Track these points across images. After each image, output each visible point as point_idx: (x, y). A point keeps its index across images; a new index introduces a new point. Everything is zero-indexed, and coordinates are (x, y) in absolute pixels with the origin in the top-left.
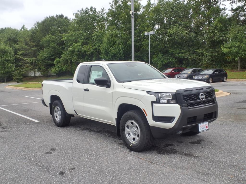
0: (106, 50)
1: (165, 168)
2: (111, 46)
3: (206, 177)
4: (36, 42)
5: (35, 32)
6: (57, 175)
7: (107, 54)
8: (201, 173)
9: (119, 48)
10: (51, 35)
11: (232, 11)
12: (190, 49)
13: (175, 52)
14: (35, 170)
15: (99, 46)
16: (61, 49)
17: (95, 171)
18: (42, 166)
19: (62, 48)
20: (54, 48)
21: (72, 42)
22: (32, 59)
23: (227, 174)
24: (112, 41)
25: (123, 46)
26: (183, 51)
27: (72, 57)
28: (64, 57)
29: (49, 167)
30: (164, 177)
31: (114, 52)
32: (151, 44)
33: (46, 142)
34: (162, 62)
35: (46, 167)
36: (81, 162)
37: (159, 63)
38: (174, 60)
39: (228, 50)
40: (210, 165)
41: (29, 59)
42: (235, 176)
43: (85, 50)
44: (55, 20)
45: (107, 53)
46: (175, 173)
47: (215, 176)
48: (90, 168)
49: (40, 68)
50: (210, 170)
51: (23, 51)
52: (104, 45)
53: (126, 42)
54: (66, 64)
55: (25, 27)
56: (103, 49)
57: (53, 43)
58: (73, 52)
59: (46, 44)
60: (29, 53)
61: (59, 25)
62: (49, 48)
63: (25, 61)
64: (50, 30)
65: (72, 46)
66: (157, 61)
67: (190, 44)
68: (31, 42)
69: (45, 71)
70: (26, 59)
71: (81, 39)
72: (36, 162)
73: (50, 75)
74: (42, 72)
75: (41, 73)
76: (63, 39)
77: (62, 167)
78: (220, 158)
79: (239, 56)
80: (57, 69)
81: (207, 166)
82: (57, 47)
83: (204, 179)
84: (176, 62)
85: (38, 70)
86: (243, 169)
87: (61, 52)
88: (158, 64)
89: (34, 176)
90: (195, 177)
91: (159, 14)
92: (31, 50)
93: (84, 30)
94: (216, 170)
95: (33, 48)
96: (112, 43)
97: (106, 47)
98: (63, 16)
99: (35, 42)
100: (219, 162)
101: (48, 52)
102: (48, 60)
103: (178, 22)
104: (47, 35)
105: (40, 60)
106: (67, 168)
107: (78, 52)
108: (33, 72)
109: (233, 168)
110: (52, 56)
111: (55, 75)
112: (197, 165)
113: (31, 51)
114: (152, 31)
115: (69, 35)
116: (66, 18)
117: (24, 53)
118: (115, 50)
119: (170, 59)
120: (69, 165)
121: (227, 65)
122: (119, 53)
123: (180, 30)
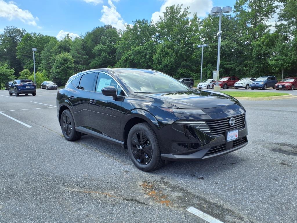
2: (164, 57)
4: (87, 51)
10: (102, 45)
11: (276, 27)
16: (112, 58)
22: (83, 66)
24: (164, 52)
34: (211, 72)
38: (222, 70)
45: (159, 62)
52: (157, 55)
56: (155, 59)
57: (104, 53)
59: (97, 53)
61: (109, 35)
62: (100, 57)
66: (207, 70)
68: (83, 50)
70: (77, 66)
82: (107, 56)
92: (82, 58)
97: (159, 57)
101: (100, 61)
104: (98, 45)
122: (171, 63)
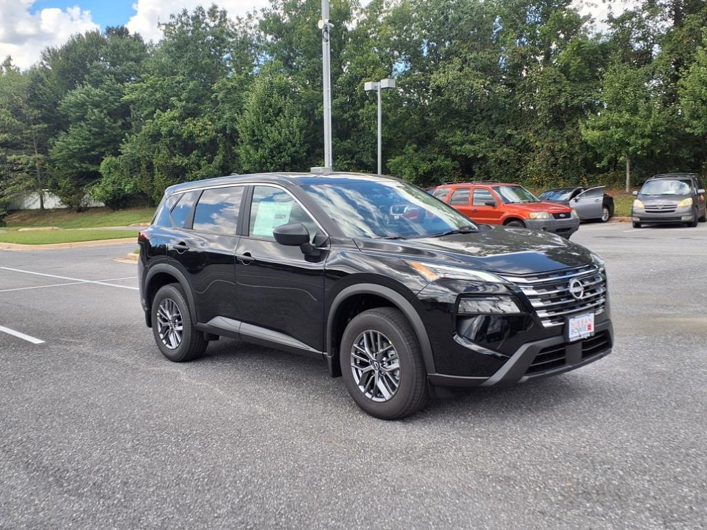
0: (254, 131)
1: (394, 467)
2: (269, 122)
3: (501, 487)
4: (45, 109)
5: (42, 79)
6: (83, 494)
7: (255, 144)
8: (488, 476)
9: (290, 125)
10: (90, 86)
11: (612, 24)
12: (493, 132)
13: (451, 139)
14: (19, 482)
15: (233, 120)
16: (120, 127)
17: (196, 479)
18: (41, 470)
19: (123, 124)
20: (100, 124)
21: (153, 108)
22: (32, 158)
23: (559, 477)
24: (270, 106)
25: (303, 122)
26: (473, 136)
27: (154, 152)
28: (129, 151)
29: (64, 471)
30: (386, 491)
31: (276, 138)
32: (383, 117)
33: (60, 402)
34: (416, 169)
35: (55, 472)
36: (157, 456)
37: (407, 171)
38: (448, 162)
39: (597, 133)
40: (516, 455)
41: (24, 158)
42: (578, 483)
43: (191, 132)
44: (103, 42)
45: (257, 140)
46: (419, 479)
47: (525, 484)
48: (183, 471)
49: (57, 185)
50: (515, 467)
51: (6, 135)
52: (249, 117)
53: (313, 110)
54: (136, 171)
55: (12, 63)
56: (244, 129)
57: (95, 110)
58: (156, 137)
59: (75, 113)
60: (25, 141)
61: (113, 57)
62: (83, 124)
63: (11, 163)
64: (88, 72)
65: (153, 119)
66: (401, 165)
67: (493, 116)
68: (30, 107)
69: (74, 194)
70: (14, 156)
71: (181, 100)
72: (25, 459)
73: (88, 206)
74: (64, 196)
75: (60, 200)
76: (126, 97)
77: (102, 471)
78: (545, 436)
79: (627, 152)
80: (110, 188)
81: (509, 458)
82: (107, 121)
83: (495, 492)
84: (454, 168)
85: (53, 192)
86: (604, 464)
87: (118, 138)
88: (405, 174)
89: (16, 498)
90: (471, 489)
91: (406, 31)
92: (29, 131)
93: (190, 73)
94: (531, 468)
95: (37, 126)
96: (268, 112)
97: (253, 124)
98: (128, 33)
99: (42, 107)
100: (543, 446)
101: (81, 137)
102: (82, 160)
103: (461, 53)
104: (79, 87)
105: (56, 160)
106: (114, 473)
107: (171, 138)
108: (36, 196)
109: (577, 460)
110: (93, 148)
111: (102, 204)
112: (482, 454)
113: (31, 133)
114: (386, 77)
115: (144, 86)
116: (137, 38)
117: (9, 140)
118: (280, 133)
119: (439, 161)
120: (121, 466)
121: (594, 178)
122: (291, 142)
123: (466, 75)
